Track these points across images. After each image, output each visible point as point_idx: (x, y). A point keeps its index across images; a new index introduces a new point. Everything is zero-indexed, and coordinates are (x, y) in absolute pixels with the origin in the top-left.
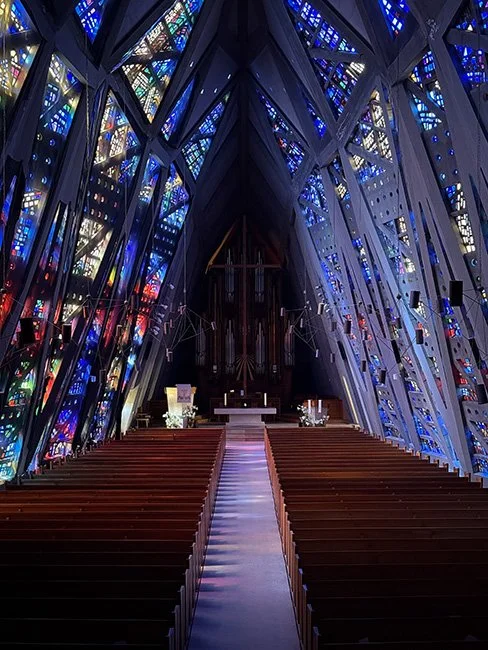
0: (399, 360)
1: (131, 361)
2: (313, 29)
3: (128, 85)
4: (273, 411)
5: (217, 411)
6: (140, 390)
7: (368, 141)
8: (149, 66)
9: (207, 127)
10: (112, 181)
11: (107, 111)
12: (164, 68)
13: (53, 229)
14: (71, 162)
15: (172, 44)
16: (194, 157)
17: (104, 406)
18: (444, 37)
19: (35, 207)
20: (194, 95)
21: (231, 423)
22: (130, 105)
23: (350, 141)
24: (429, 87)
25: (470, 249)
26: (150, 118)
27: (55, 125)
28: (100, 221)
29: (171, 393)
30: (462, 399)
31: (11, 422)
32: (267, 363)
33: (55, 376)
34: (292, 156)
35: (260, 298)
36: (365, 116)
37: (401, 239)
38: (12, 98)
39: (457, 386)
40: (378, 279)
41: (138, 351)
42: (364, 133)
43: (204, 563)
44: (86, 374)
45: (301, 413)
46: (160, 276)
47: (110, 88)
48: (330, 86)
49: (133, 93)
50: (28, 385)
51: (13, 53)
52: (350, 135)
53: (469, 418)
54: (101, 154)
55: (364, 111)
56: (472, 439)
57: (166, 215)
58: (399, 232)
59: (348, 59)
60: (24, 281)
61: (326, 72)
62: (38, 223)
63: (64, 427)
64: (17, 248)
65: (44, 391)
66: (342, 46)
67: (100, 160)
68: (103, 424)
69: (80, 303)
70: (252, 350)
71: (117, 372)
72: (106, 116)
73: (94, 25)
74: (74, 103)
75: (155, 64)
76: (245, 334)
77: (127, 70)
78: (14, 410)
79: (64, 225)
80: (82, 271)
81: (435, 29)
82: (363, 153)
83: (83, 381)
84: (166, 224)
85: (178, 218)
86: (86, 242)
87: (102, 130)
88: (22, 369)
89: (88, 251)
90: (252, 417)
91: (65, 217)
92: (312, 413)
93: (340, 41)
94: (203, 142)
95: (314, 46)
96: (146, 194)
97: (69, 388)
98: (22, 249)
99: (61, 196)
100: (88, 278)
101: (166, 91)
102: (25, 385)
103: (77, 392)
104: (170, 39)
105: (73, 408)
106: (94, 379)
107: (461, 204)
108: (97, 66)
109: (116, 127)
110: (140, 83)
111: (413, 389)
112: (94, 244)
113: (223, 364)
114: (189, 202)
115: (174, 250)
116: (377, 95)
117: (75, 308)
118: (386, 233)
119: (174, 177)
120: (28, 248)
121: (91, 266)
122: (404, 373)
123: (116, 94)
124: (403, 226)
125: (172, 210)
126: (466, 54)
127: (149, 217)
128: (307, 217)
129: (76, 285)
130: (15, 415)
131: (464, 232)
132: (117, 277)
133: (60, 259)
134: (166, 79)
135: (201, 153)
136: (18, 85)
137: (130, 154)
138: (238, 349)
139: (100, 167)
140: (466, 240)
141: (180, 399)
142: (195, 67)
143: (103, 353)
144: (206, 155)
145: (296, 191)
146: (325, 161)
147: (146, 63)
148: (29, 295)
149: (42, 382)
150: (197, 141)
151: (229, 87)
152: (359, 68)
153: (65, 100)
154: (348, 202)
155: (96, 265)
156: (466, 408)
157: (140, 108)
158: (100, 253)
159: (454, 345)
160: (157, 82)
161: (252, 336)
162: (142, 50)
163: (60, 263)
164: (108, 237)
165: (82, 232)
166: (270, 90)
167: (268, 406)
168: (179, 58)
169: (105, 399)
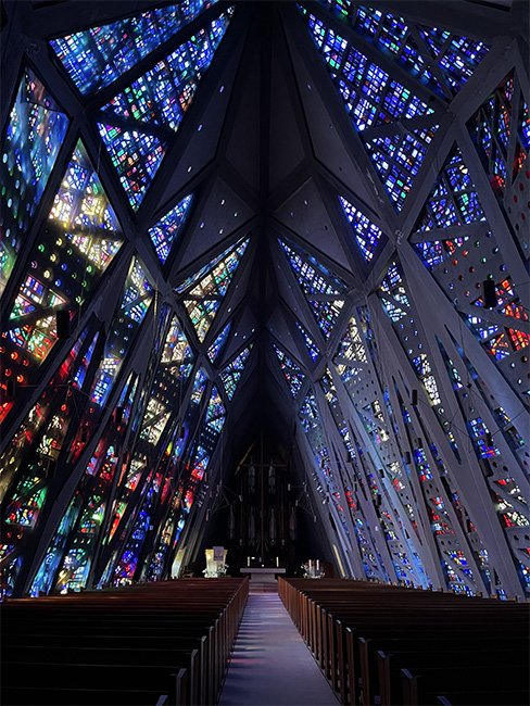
0: (379, 516)
1: (181, 525)
2: (309, 281)
3: (188, 314)
4: (284, 571)
5: (242, 570)
6: (187, 551)
7: (348, 353)
8: (202, 304)
9: (237, 363)
10: (173, 377)
11: (172, 328)
12: (212, 306)
13: (126, 389)
14: (143, 343)
15: (217, 291)
16: (230, 385)
17: (158, 556)
18: (408, 240)
19: (114, 370)
20: (230, 334)
21: (253, 579)
22: (188, 328)
23: (335, 356)
24: (395, 291)
25: (436, 402)
26: (201, 340)
27: (133, 316)
28: (163, 403)
29: (209, 555)
30: (436, 533)
31: (82, 547)
32: (278, 539)
33: (121, 515)
34: (294, 384)
35: (272, 490)
36: (346, 336)
37: (376, 417)
38: (101, 271)
39: (432, 522)
40: (360, 453)
41: (186, 518)
42: (346, 348)
43: (233, 650)
44: (146, 524)
45: (304, 571)
46: (204, 463)
47: (175, 313)
48: (321, 320)
49: (190, 320)
50: (98, 517)
51: (104, 242)
52: (335, 351)
53: (442, 549)
54: (166, 357)
55: (344, 332)
56: (446, 568)
57: (210, 421)
58: (375, 411)
59: (333, 298)
60: (100, 422)
61: (318, 310)
62: (114, 380)
63: (126, 565)
64: (97, 398)
65: (111, 527)
66: (329, 291)
67: (165, 360)
68: (157, 572)
69: (144, 462)
70: (267, 529)
71: (170, 530)
72: (171, 332)
73: (164, 253)
74: (148, 303)
75: (205, 303)
76: (262, 517)
77: (187, 303)
78: (86, 536)
79: (134, 390)
80: (147, 438)
81: (401, 236)
82: (345, 361)
83: (144, 528)
84: (209, 427)
85: (217, 425)
86: (152, 416)
87: (168, 340)
88: (94, 502)
89: (153, 423)
90: (268, 575)
91: (136, 384)
92: (312, 570)
93: (327, 288)
94: (236, 375)
95: (310, 293)
96: (197, 398)
97: (132, 533)
98: (101, 399)
99: (133, 365)
100: (152, 444)
101: (212, 321)
102: (95, 517)
103: (138, 537)
104: (217, 287)
105: (134, 550)
106: (151, 528)
107: (427, 369)
108: (166, 281)
109: (177, 341)
110: (195, 314)
111: (391, 538)
112: (157, 418)
113: (246, 539)
114: (225, 415)
115: (214, 446)
116: (354, 321)
117: (140, 464)
118: (365, 414)
119: (216, 397)
120: (105, 398)
121: (155, 435)
122: (383, 526)
123: (179, 318)
124: (377, 407)
125: (214, 419)
126: (425, 247)
127: (197, 414)
128: (305, 426)
129: (143, 447)
130: (86, 542)
131: (430, 390)
132: (173, 451)
133: (130, 416)
134: (213, 314)
135: (234, 382)
136: (105, 265)
137: (186, 361)
138: (258, 529)
139: (165, 365)
140: (432, 396)
141: (215, 558)
142: (233, 312)
143: (160, 510)
144: (237, 384)
145: (297, 409)
146: (317, 377)
147: (200, 300)
148: (103, 436)
149: (110, 516)
150: (231, 374)
151: (253, 339)
152: (340, 304)
153: (141, 299)
154: (336, 403)
155: (158, 435)
156: (440, 541)
157: (195, 331)
158: (161, 426)
159: (426, 487)
160: (206, 315)
161: (267, 519)
162: (197, 292)
163: (129, 420)
164: (168, 416)
165: (149, 408)
166: (280, 337)
167: (280, 567)
168: (221, 300)
169: (160, 551)
